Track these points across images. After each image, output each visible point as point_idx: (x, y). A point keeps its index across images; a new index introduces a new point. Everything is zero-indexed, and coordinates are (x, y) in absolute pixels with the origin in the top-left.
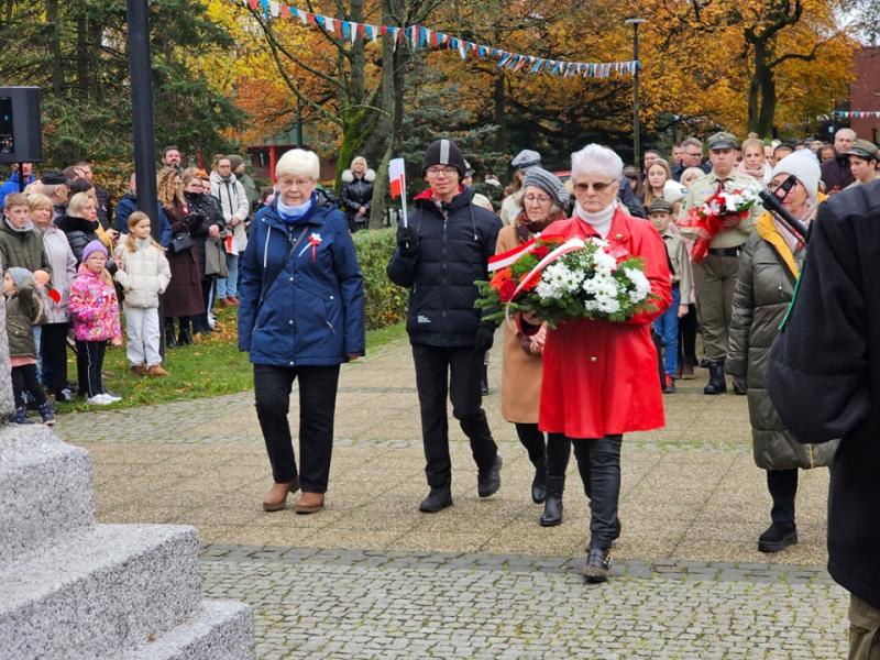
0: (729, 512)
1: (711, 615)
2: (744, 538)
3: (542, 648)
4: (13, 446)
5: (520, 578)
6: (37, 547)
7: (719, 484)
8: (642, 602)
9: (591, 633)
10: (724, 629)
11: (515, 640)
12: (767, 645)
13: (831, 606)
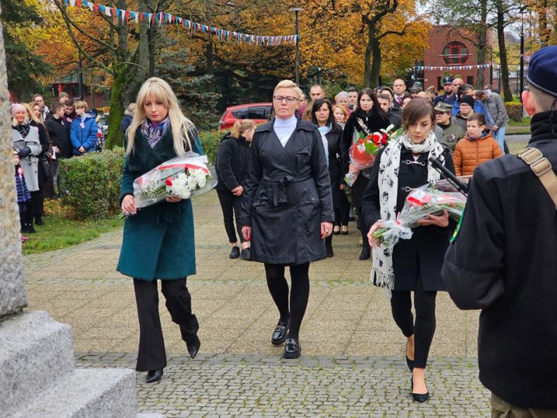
0: (376, 324)
1: (373, 390)
2: (386, 341)
3: (274, 414)
4: (31, 326)
5: (254, 369)
6: (48, 387)
7: (367, 307)
8: (330, 383)
9: (302, 404)
10: (382, 399)
11: (256, 410)
12: (409, 408)
13: (444, 383)
